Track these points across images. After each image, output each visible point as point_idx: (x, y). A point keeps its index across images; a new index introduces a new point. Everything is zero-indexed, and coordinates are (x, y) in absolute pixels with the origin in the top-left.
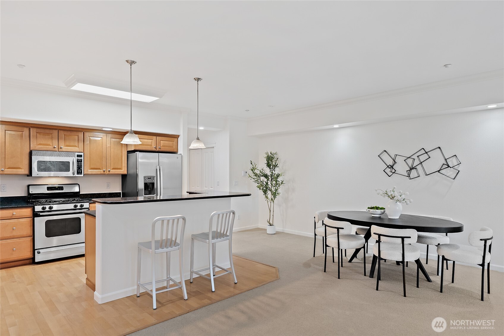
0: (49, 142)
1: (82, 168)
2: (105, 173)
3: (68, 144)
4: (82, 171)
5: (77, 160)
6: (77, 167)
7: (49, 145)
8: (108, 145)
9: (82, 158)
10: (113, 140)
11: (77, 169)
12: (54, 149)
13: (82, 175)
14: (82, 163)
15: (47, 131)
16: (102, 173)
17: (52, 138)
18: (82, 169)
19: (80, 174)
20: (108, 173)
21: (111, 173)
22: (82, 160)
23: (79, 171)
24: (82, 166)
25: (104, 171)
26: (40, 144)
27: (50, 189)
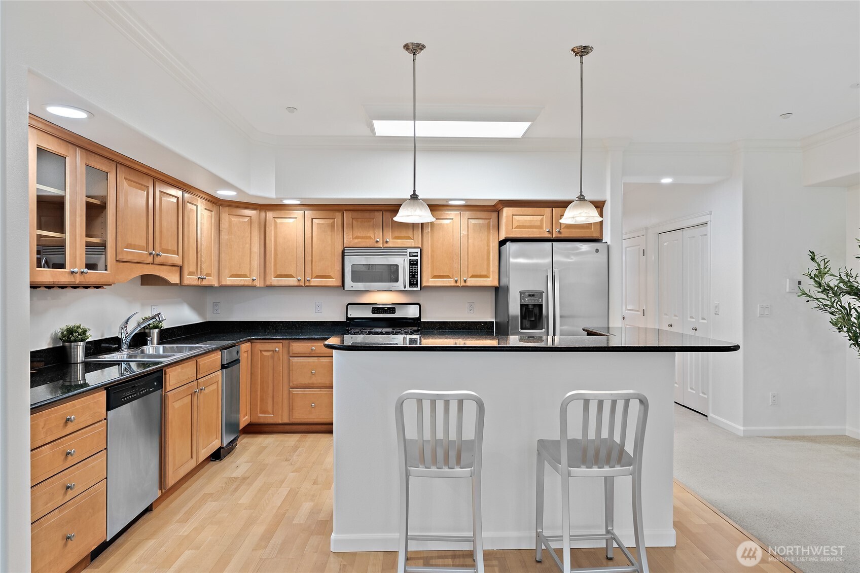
0: (371, 234)
1: (417, 275)
2: (458, 284)
3: (397, 234)
4: (417, 280)
5: (410, 262)
6: (410, 275)
7: (370, 238)
8: (464, 232)
9: (418, 258)
10: (473, 222)
11: (410, 278)
12: (377, 245)
13: (418, 289)
14: (417, 267)
15: (367, 215)
16: (453, 284)
17: (374, 227)
18: (417, 278)
19: (415, 287)
20: (463, 284)
21: (468, 284)
22: (417, 262)
23: (414, 282)
24: (417, 273)
25: (456, 281)
26: (357, 238)
27: (376, 312)
